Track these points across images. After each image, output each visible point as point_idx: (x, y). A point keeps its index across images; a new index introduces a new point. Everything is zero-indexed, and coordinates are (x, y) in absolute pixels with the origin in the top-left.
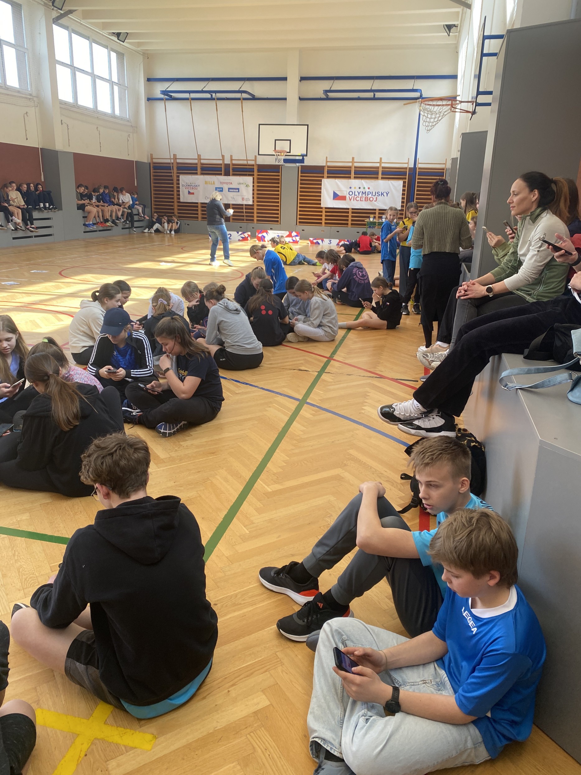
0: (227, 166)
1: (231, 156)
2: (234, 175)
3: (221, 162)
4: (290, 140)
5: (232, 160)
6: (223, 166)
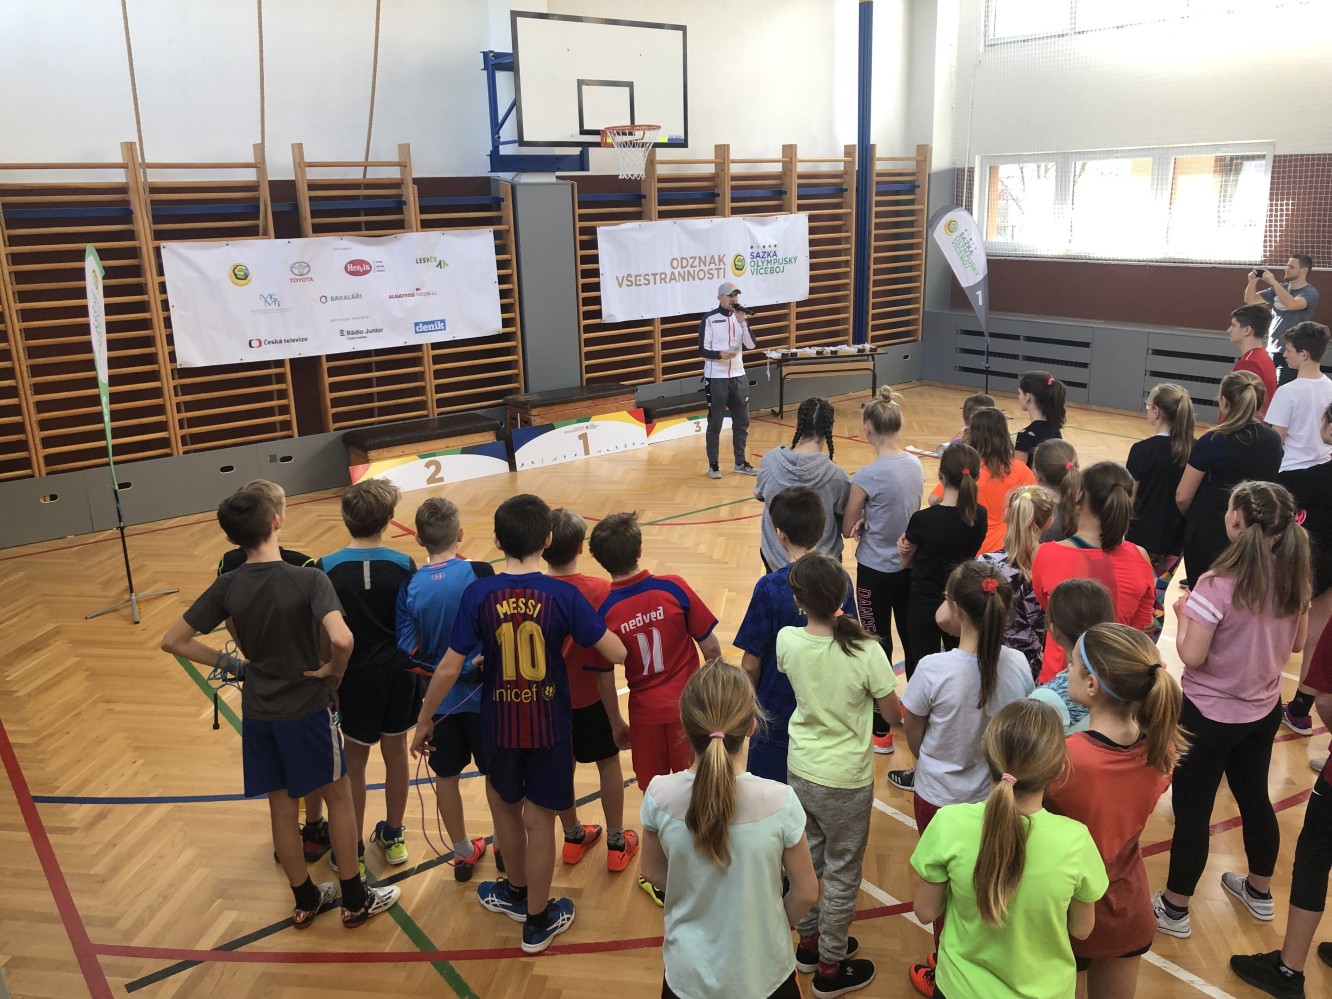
0: (283, 190)
1: (298, 149)
2: (319, 229)
3: (249, 176)
4: (630, 85)
5: (301, 164)
6: (265, 194)
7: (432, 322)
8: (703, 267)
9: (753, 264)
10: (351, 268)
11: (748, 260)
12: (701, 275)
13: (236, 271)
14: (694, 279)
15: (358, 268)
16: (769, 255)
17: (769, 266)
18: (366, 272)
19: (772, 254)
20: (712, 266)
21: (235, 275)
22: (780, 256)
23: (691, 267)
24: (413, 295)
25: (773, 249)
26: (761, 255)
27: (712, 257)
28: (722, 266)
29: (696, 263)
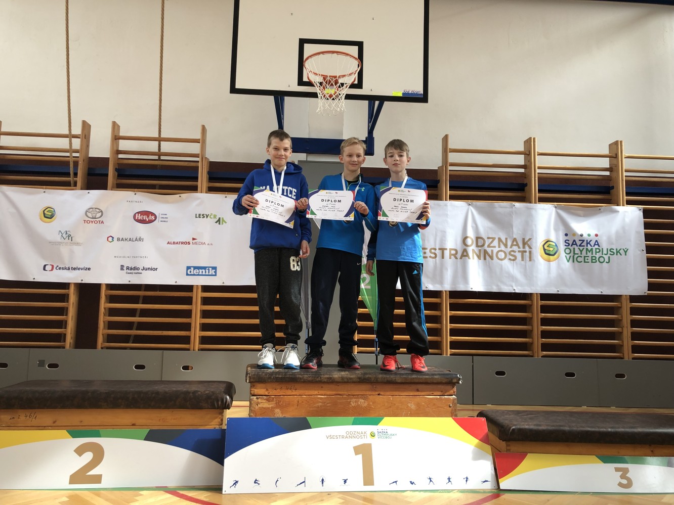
1: (115, 126)
4: (360, 45)
5: (116, 138)
7: (205, 268)
8: (503, 248)
9: (568, 251)
10: (140, 217)
11: (562, 247)
12: (502, 255)
13: (45, 212)
14: (492, 258)
15: (145, 218)
16: (587, 244)
17: (589, 254)
18: (151, 222)
19: (592, 243)
20: (515, 248)
21: (44, 214)
22: (605, 246)
23: (489, 246)
24: (189, 243)
25: (594, 239)
26: (579, 243)
27: (515, 240)
28: (527, 249)
29: (496, 243)
